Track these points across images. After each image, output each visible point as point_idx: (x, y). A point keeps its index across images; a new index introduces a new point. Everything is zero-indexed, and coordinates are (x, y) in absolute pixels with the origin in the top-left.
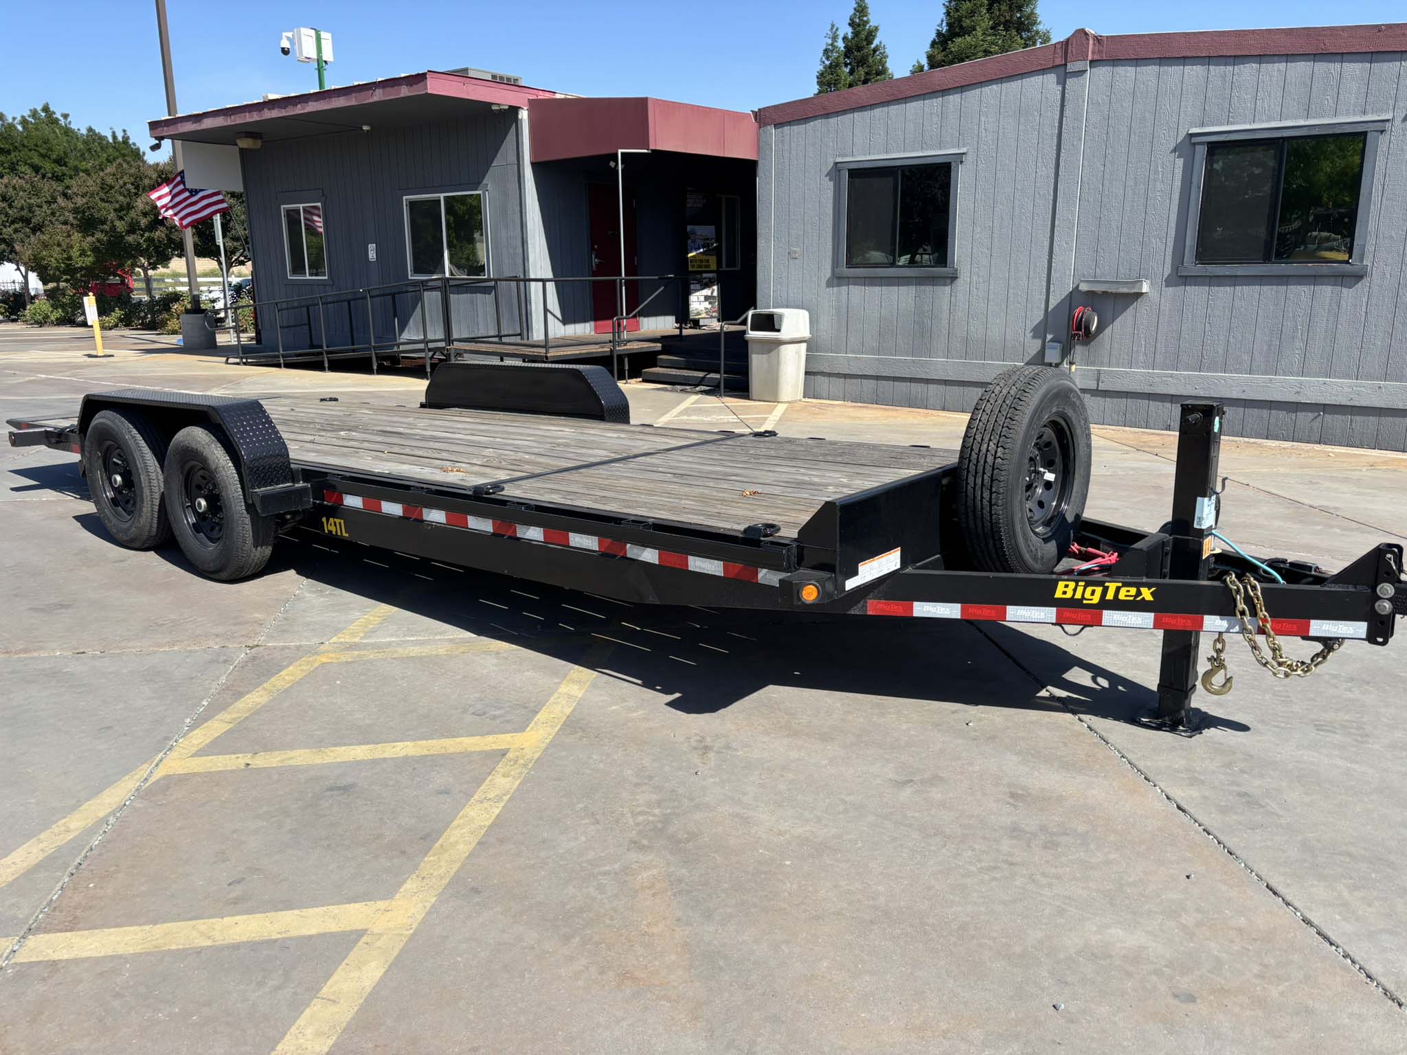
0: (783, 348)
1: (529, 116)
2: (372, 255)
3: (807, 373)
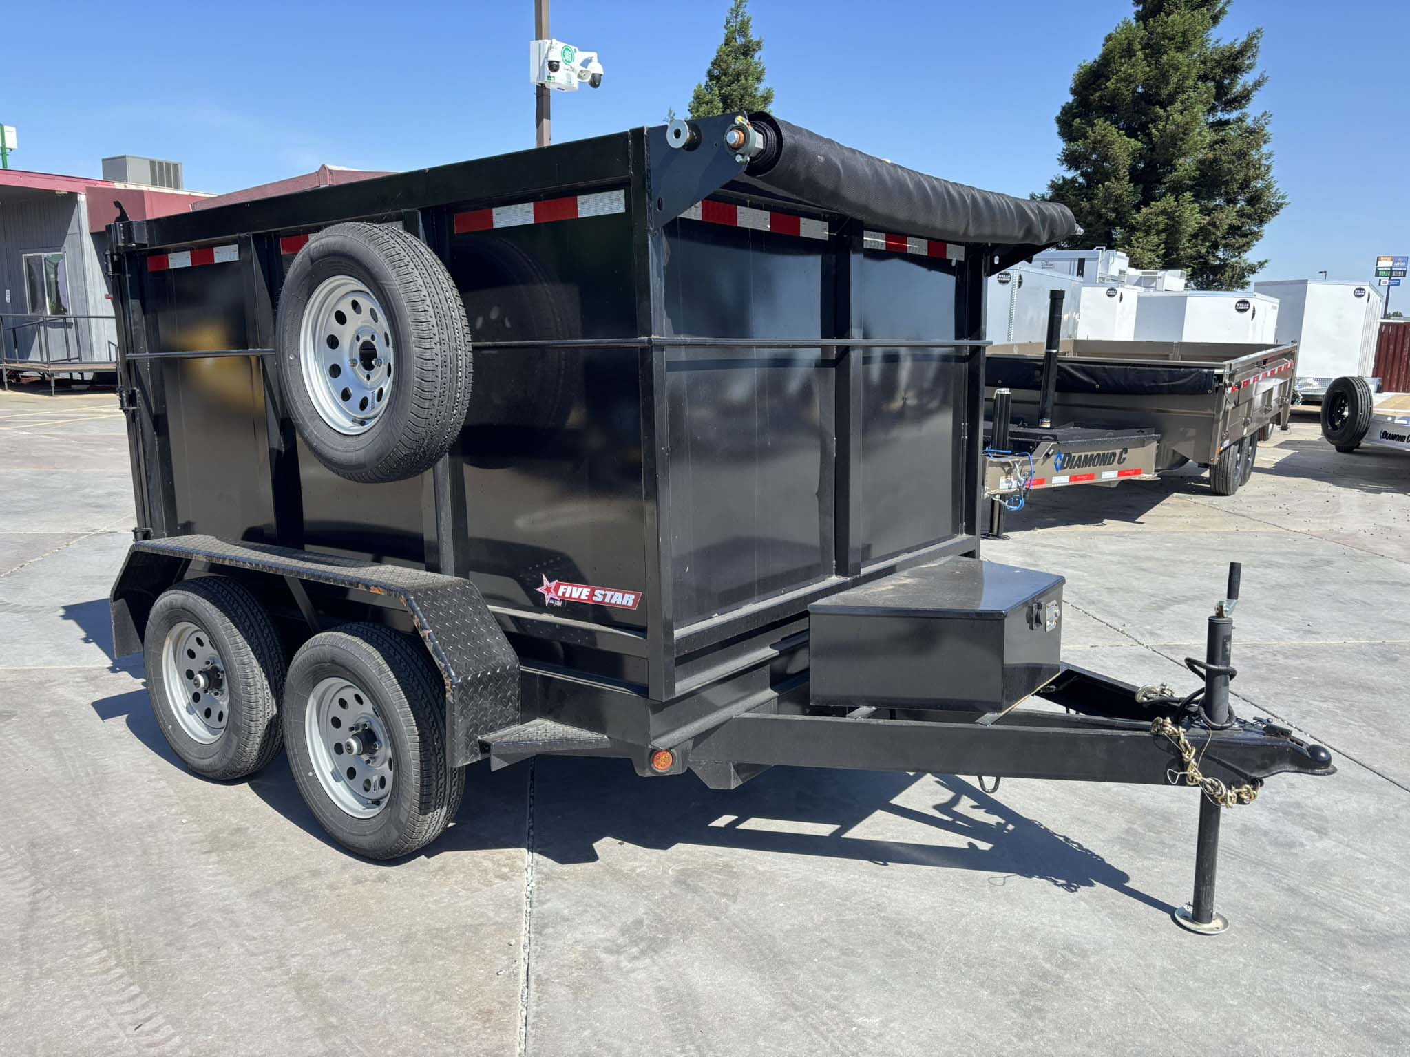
1: (87, 198)
2: (8, 298)
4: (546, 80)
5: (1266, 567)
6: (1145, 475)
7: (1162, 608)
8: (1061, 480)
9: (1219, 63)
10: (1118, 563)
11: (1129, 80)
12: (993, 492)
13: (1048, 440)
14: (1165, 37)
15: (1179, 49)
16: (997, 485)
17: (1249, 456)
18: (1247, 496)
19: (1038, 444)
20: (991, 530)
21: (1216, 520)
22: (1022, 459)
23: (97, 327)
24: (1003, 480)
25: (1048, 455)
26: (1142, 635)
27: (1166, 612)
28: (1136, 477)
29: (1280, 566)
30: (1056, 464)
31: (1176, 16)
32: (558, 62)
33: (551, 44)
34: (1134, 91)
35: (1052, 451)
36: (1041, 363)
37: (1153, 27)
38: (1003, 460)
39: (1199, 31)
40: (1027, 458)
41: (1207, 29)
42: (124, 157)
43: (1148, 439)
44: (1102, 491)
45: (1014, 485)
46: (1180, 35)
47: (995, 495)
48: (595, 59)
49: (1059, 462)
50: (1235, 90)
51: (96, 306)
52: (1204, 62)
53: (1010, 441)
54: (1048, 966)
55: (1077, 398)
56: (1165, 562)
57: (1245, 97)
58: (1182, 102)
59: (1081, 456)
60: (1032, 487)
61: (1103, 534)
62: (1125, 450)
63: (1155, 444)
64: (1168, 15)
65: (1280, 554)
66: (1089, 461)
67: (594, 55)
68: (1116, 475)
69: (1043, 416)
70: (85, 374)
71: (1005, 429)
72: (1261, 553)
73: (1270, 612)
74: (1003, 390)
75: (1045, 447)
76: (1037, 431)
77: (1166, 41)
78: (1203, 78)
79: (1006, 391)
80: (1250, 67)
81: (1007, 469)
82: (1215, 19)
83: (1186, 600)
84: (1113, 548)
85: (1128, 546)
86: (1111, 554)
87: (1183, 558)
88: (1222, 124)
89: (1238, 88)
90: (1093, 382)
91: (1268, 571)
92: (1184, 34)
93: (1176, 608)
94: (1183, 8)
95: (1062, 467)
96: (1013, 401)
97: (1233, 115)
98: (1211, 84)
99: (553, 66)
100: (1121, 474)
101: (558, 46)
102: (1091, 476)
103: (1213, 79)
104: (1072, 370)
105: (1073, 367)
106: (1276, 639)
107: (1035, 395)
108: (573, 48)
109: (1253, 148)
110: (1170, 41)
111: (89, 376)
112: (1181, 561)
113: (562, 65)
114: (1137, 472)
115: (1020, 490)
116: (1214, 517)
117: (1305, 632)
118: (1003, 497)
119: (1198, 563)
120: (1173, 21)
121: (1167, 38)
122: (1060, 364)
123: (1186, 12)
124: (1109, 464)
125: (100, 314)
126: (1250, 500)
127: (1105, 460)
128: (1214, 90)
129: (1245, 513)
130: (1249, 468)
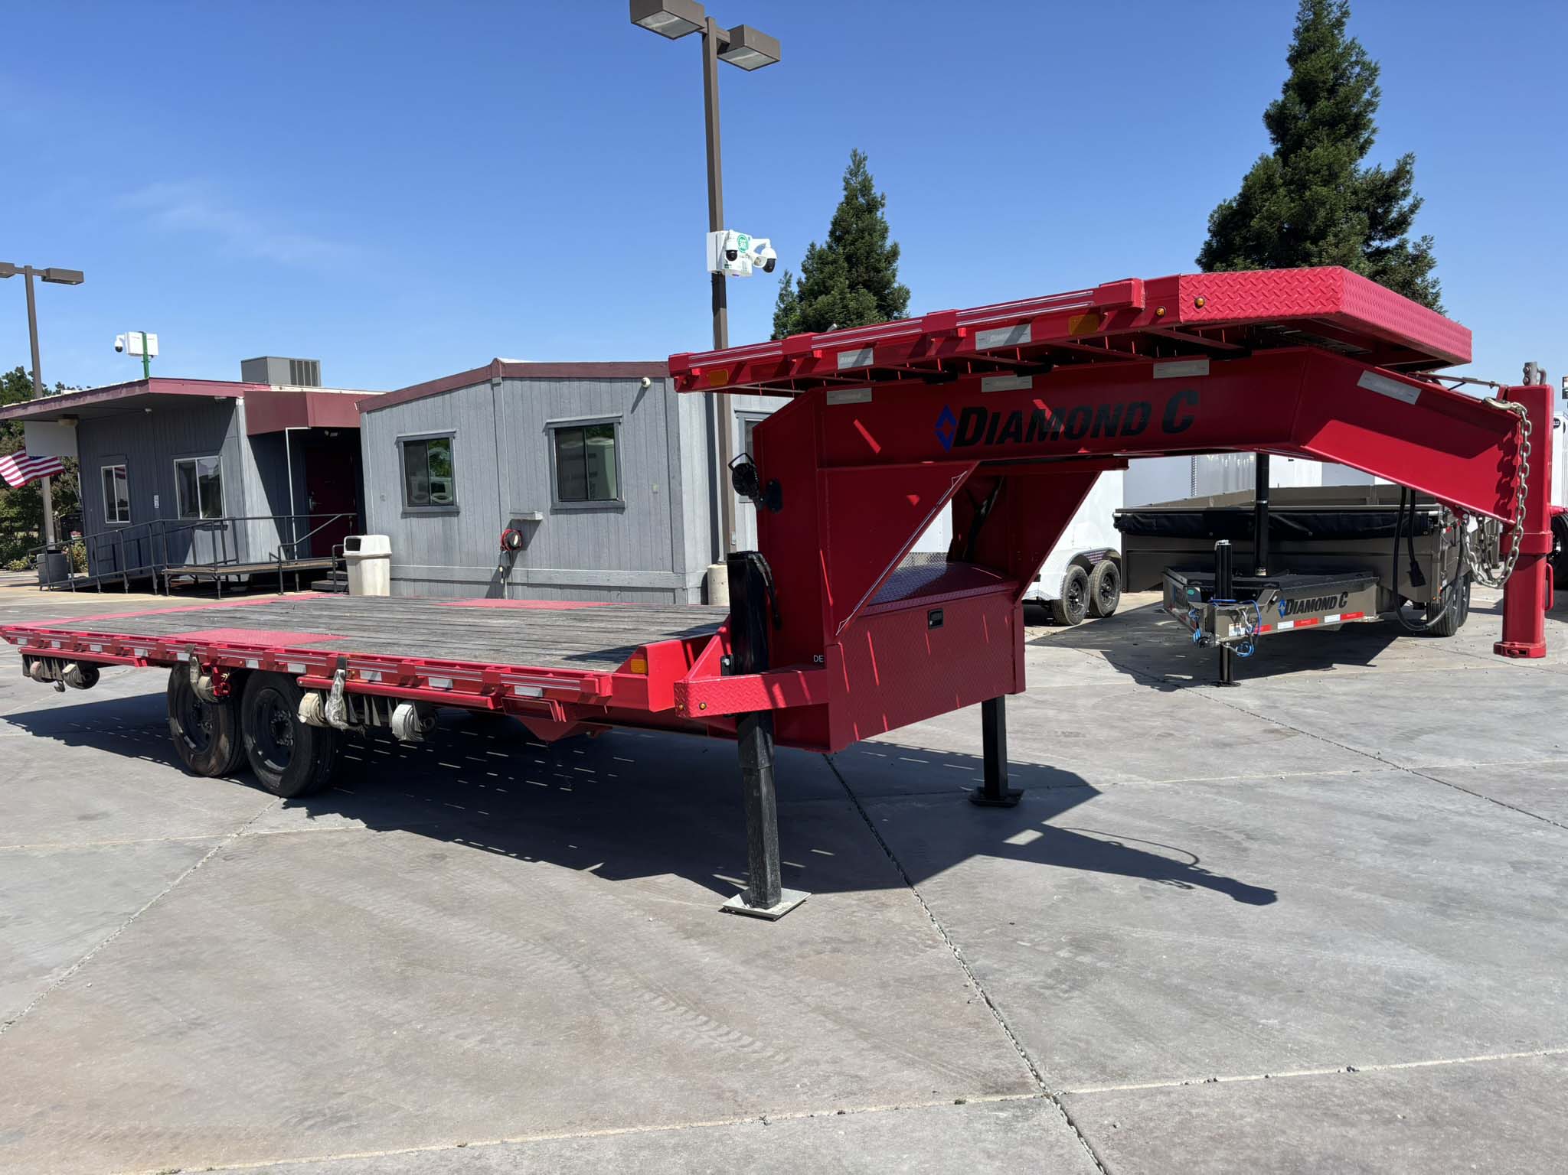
0: (363, 562)
1: (245, 402)
2: (156, 504)
3: (391, 579)
4: (723, 268)
5: (1504, 700)
6: (1366, 618)
7: (1412, 738)
8: (1286, 626)
9: (1371, 193)
10: (1357, 702)
11: (1272, 218)
12: (1224, 639)
13: (1270, 587)
14: (1308, 172)
15: (1326, 183)
16: (1226, 632)
17: (1463, 596)
18: (1469, 637)
19: (1261, 591)
20: (1222, 678)
21: (1442, 659)
22: (1247, 607)
23: (253, 527)
24: (1231, 627)
25: (1272, 602)
26: (1400, 761)
27: (1415, 741)
28: (1359, 620)
29: (1517, 698)
30: (1280, 611)
31: (1318, 150)
32: (736, 251)
33: (729, 234)
34: (1281, 228)
35: (1276, 597)
36: (1252, 514)
37: (1295, 163)
38: (1230, 608)
39: (1345, 162)
40: (1252, 606)
41: (1353, 161)
42: (266, 358)
43: (1368, 582)
44: (1327, 633)
45: (1243, 632)
46: (1325, 168)
47: (1225, 643)
48: (768, 245)
49: (1283, 608)
50: (1391, 217)
51: (252, 508)
52: (1355, 193)
53: (1234, 590)
54: (1397, 988)
55: (1288, 546)
56: (1402, 699)
57: (1402, 223)
58: (1336, 235)
59: (1302, 602)
60: (1260, 634)
61: (1332, 677)
62: (1345, 594)
63: (1374, 587)
64: (1310, 149)
65: (1515, 687)
66: (1311, 606)
67: (767, 241)
68: (1339, 619)
69: (1258, 565)
70: (242, 576)
71: (1229, 579)
72: (1497, 688)
73: (1516, 738)
74: (1223, 541)
75: (1270, 594)
76: (1254, 579)
77: (1311, 175)
78: (1357, 209)
79: (1225, 542)
80: (1405, 194)
81: (1235, 617)
82: (1362, 149)
83: (1431, 731)
84: (1344, 689)
85: (1358, 686)
86: (1345, 694)
87: (1418, 694)
88: (1380, 253)
89: (1394, 215)
90: (1306, 529)
91: (1507, 703)
92: (1330, 166)
93: (1425, 737)
94: (1326, 141)
95: (1286, 613)
96: (1235, 553)
97: (1392, 243)
98: (1364, 216)
99: (732, 255)
100: (1342, 617)
101: (734, 235)
102: (1314, 621)
103: (1367, 209)
104: (1281, 518)
105: (1284, 516)
106: (1528, 760)
107: (1250, 546)
108: (747, 236)
109: (1416, 276)
110: (1315, 175)
111: (245, 578)
112: (1418, 698)
113: (739, 253)
114: (1360, 615)
115: (1249, 638)
116: (1439, 657)
117: (1554, 752)
118: (1233, 643)
119: (1435, 699)
120: (1316, 155)
121: (1311, 173)
122: (1271, 514)
123: (1329, 145)
124: (1331, 608)
125: (256, 516)
126: (1470, 640)
127: (1327, 605)
128: (1367, 221)
129: (1470, 652)
130: (1465, 609)
